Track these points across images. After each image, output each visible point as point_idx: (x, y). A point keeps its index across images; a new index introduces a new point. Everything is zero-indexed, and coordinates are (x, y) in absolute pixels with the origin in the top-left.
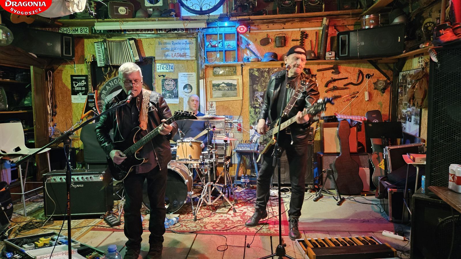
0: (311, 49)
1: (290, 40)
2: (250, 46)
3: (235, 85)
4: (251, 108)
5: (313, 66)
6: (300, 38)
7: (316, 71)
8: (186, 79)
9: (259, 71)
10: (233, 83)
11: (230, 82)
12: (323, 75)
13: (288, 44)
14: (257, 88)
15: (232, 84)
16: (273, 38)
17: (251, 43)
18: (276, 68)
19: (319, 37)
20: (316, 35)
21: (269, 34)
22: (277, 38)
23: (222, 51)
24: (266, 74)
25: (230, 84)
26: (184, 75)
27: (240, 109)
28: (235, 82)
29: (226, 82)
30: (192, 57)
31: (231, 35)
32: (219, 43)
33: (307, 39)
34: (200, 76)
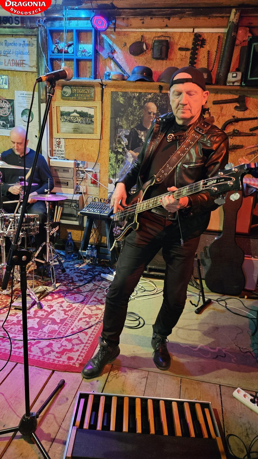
0: (208, 66)
1: (175, 48)
2: (115, 55)
3: (91, 117)
4: (112, 153)
6: (190, 46)
7: (212, 104)
8: (25, 101)
9: (125, 97)
10: (89, 113)
11: (85, 110)
12: (221, 111)
13: (173, 55)
14: (120, 123)
15: (87, 113)
16: (150, 42)
17: (117, 49)
18: (150, 94)
19: (222, 46)
20: (218, 43)
21: (145, 36)
22: (156, 44)
23: (72, 60)
24: (135, 101)
25: (84, 113)
26: (22, 96)
27: (97, 153)
28: (91, 112)
29: (79, 109)
30: (32, 67)
31: (89, 34)
32: (69, 46)
33: (203, 47)
34: (42, 98)
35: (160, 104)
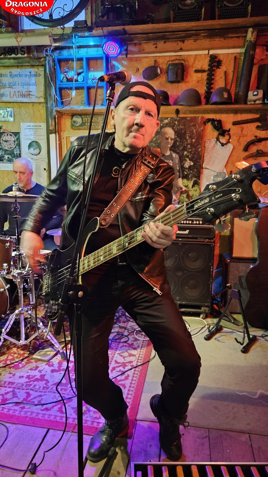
0: (226, 86)
1: (191, 71)
5: (227, 115)
6: (206, 67)
7: (231, 125)
8: (32, 132)
12: (242, 131)
13: (189, 77)
16: (165, 67)
18: (167, 118)
19: (239, 66)
20: (235, 63)
21: (158, 60)
22: (170, 67)
23: (82, 88)
26: (29, 127)
30: (39, 98)
31: (99, 62)
32: (79, 74)
33: (219, 68)
34: (51, 128)
35: (177, 129)
